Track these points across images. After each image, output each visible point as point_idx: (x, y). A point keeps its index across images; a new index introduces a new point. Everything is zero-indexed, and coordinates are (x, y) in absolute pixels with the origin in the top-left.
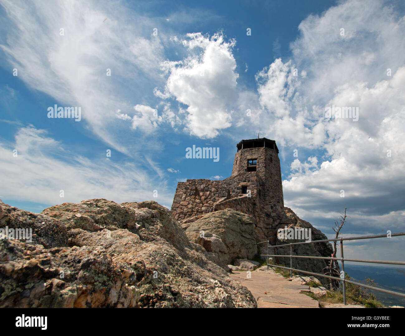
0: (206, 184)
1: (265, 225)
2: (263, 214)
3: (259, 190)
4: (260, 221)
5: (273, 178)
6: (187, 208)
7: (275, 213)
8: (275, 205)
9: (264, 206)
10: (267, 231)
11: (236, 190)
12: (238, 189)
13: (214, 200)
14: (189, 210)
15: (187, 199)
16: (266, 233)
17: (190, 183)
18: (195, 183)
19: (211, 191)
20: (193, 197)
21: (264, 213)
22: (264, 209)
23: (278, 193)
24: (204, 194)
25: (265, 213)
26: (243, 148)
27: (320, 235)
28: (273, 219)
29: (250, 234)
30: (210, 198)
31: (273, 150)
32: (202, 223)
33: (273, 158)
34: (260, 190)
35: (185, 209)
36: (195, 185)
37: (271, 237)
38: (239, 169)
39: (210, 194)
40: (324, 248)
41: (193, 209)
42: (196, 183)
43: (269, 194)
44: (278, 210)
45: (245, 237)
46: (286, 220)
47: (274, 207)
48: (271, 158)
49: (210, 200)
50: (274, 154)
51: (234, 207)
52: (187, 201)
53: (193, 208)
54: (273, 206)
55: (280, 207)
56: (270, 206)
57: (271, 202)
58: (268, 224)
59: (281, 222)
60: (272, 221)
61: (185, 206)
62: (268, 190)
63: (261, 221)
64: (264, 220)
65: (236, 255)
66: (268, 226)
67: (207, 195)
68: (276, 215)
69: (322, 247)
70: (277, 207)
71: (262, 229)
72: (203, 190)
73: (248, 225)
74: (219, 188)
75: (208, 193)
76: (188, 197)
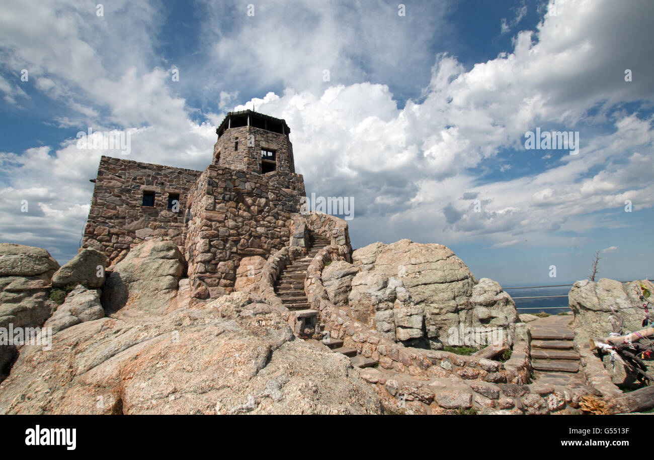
0: (256, 183)
6: (225, 226)
13: (276, 215)
14: (232, 231)
15: (220, 208)
17: (218, 174)
18: (232, 176)
19: (267, 198)
20: (232, 204)
24: (254, 201)
30: (268, 212)
35: (221, 229)
36: (232, 180)
39: (267, 204)
41: (240, 230)
42: (234, 177)
49: (268, 216)
52: (221, 211)
53: (236, 228)
61: (220, 222)
67: (262, 205)
72: (250, 194)
74: (281, 195)
75: (263, 201)
76: (219, 203)
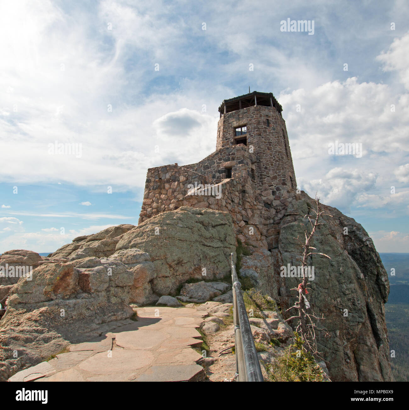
0: (172, 172)
1: (263, 220)
2: (261, 204)
3: (250, 170)
4: (253, 216)
5: (273, 150)
6: (151, 207)
7: (278, 201)
8: (278, 189)
9: (261, 192)
10: (266, 229)
11: (217, 175)
12: (220, 172)
13: (184, 192)
14: (154, 211)
15: (151, 196)
16: (264, 232)
17: (152, 174)
18: (159, 171)
19: (179, 181)
20: (157, 191)
21: (262, 202)
22: (262, 197)
23: (282, 171)
24: (170, 186)
25: (264, 202)
26: (227, 112)
27: (353, 226)
28: (276, 210)
29: (223, 239)
31: (269, 107)
32: (135, 234)
33: (270, 119)
34: (252, 170)
35: (149, 210)
36: (159, 175)
37: (273, 236)
38: (223, 143)
39: (178, 186)
40: (361, 245)
43: (268, 174)
44: (283, 195)
45: (210, 246)
46: (293, 210)
47: (278, 192)
48: (268, 120)
49: (179, 194)
50: (272, 113)
51: (204, 201)
53: (158, 207)
54: (275, 190)
55: (285, 191)
56: (271, 191)
57: (273, 185)
58: (268, 218)
59: (286, 214)
60: (274, 213)
61: (149, 205)
62: (266, 168)
63: (256, 215)
64: (261, 213)
65: (187, 277)
66: (268, 221)
67: (175, 187)
68: (280, 203)
69: (357, 244)
70: (282, 191)
71: (258, 226)
72: (168, 181)
73: (219, 227)
75: (176, 183)
76: (151, 192)
